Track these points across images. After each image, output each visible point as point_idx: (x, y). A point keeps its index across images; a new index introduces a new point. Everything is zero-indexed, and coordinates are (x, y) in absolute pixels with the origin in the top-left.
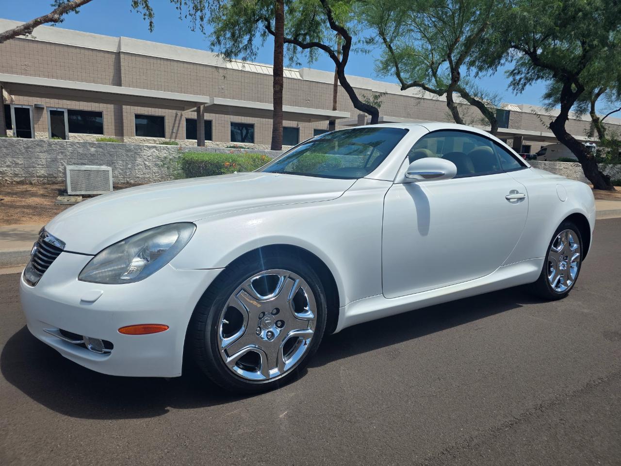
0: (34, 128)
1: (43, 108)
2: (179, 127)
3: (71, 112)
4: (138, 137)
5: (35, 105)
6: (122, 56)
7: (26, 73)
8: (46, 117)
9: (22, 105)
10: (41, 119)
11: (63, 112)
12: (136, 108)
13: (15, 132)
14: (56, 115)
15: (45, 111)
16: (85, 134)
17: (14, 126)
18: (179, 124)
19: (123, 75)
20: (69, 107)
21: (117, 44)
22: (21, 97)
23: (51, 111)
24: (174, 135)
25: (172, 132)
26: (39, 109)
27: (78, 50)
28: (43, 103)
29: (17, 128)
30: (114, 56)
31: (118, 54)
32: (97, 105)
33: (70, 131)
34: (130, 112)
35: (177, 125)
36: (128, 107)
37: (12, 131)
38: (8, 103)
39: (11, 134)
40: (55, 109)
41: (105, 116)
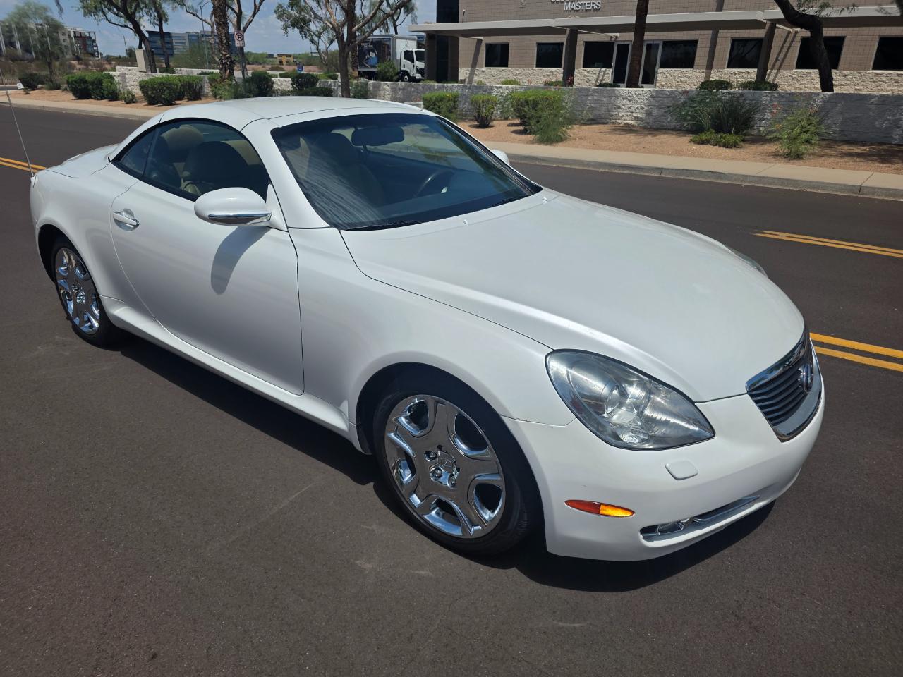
2: (787, 51)
3: (667, 44)
4: (729, 69)
9: (624, 41)
11: (659, 44)
12: (733, 31)
13: (614, 69)
14: (652, 48)
16: (673, 69)
17: (613, 65)
18: (790, 46)
20: (665, 38)
22: (624, 34)
24: (778, 63)
25: (777, 60)
29: (616, 67)
32: (693, 32)
33: (661, 67)
34: (725, 37)
35: (785, 49)
36: (725, 31)
37: (611, 70)
38: (613, 40)
39: (610, 73)
40: (651, 42)
41: (699, 45)
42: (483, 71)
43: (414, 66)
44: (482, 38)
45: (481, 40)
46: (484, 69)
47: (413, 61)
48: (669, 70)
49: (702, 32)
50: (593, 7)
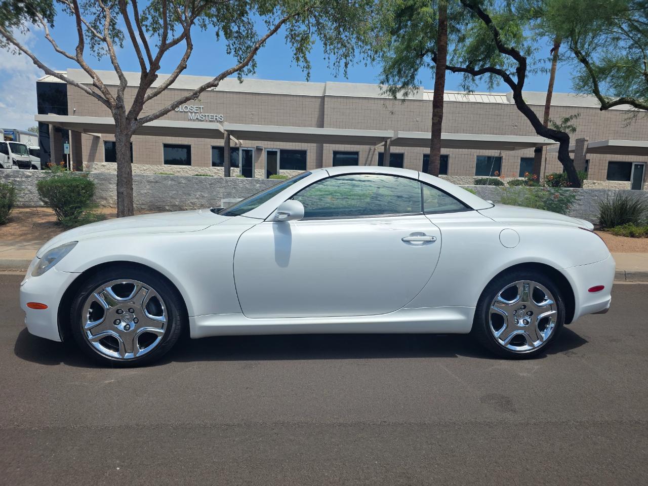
0: (254, 166)
1: (262, 149)
2: (371, 161)
3: (282, 151)
5: (257, 147)
6: (326, 99)
7: (252, 122)
8: (264, 156)
9: (247, 147)
10: (260, 159)
11: (277, 152)
12: (334, 145)
13: (241, 169)
14: (271, 154)
15: (263, 152)
16: (292, 171)
17: (240, 164)
18: (372, 158)
19: (325, 116)
20: (281, 148)
21: (324, 88)
22: (247, 141)
23: (268, 152)
26: (259, 150)
27: (292, 98)
28: (262, 146)
29: (243, 166)
30: (320, 100)
31: (323, 98)
32: (303, 144)
33: (281, 168)
34: (329, 149)
35: (369, 159)
36: (328, 145)
37: (239, 169)
38: (238, 146)
39: (239, 171)
40: (271, 150)
41: (308, 154)
42: (104, 166)
43: (8, 158)
44: (99, 135)
45: (99, 137)
46: (105, 163)
47: (7, 153)
48: (288, 171)
49: (309, 144)
50: (216, 119)
